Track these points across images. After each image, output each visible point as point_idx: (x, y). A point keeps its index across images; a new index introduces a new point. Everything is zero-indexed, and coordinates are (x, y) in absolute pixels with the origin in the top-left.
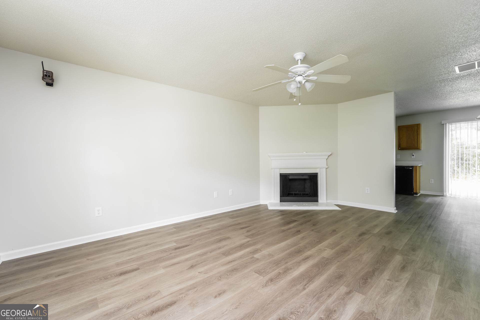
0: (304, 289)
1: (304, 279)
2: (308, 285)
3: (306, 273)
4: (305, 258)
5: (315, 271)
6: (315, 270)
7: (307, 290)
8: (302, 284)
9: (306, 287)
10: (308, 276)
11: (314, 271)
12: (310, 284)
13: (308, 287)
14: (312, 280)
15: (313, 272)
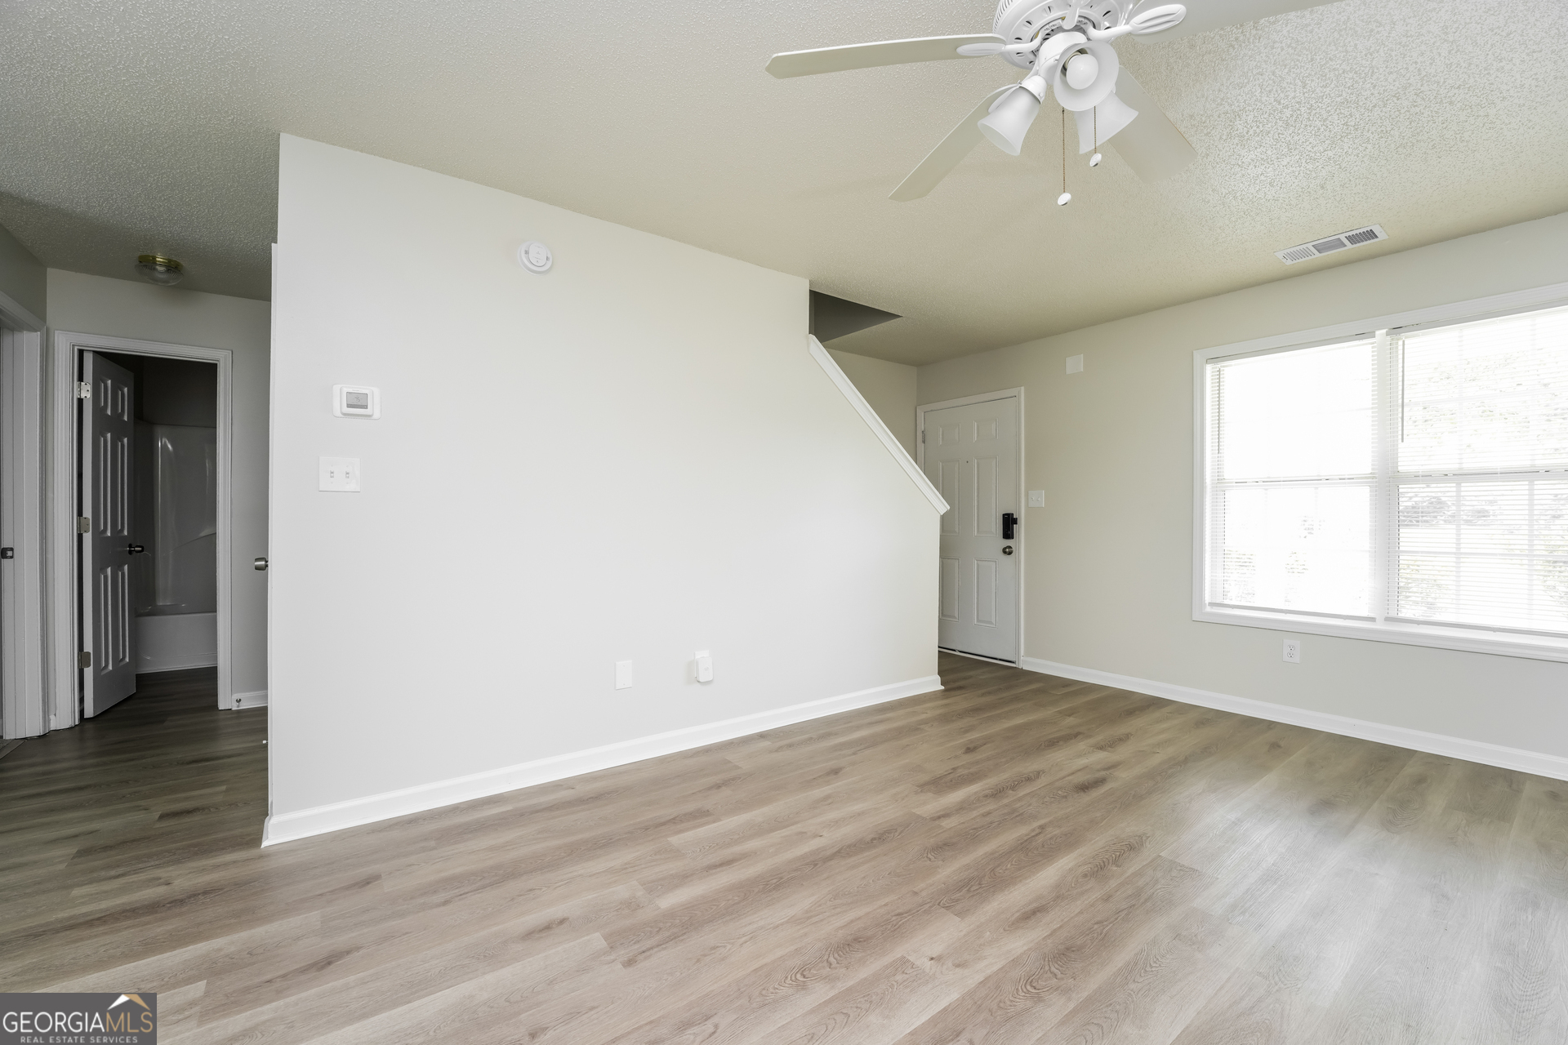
0: (1042, 827)
1: (1043, 846)
2: (1033, 834)
3: (1037, 862)
4: (1039, 915)
5: (1009, 866)
6: (1006, 869)
7: (1036, 824)
8: (1049, 836)
9: (1037, 831)
10: (1030, 854)
11: (1012, 865)
12: (1026, 835)
13: (1033, 830)
14: (1022, 844)
15: (1013, 863)
